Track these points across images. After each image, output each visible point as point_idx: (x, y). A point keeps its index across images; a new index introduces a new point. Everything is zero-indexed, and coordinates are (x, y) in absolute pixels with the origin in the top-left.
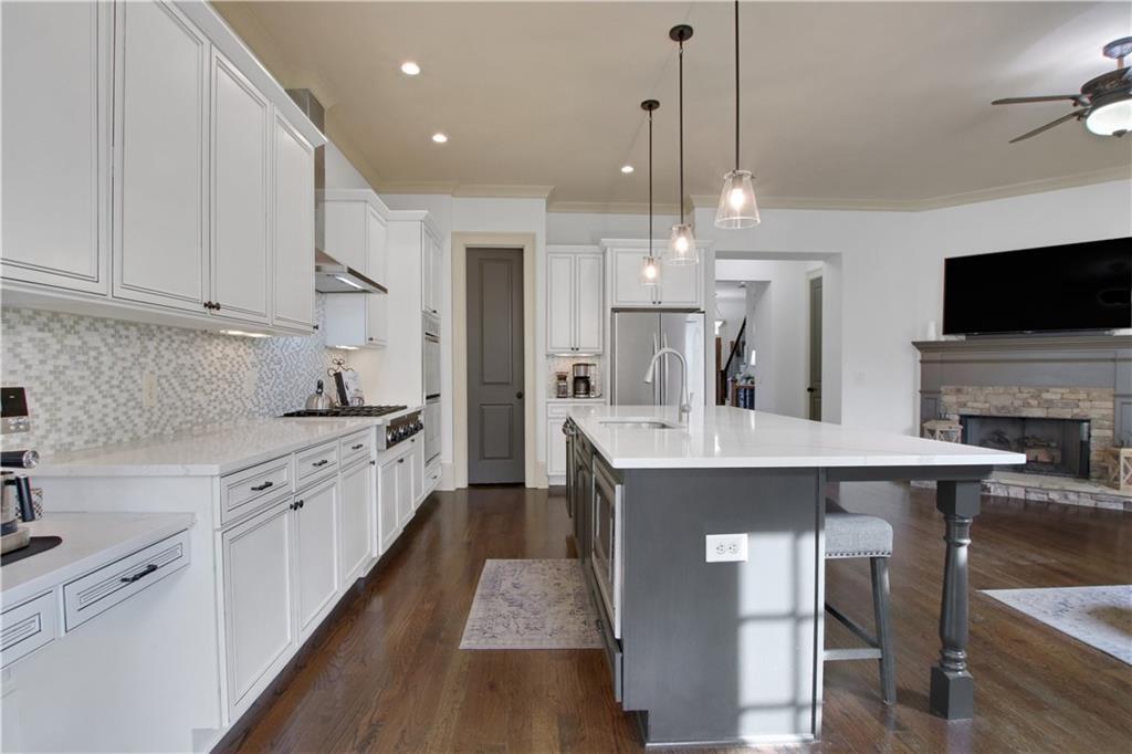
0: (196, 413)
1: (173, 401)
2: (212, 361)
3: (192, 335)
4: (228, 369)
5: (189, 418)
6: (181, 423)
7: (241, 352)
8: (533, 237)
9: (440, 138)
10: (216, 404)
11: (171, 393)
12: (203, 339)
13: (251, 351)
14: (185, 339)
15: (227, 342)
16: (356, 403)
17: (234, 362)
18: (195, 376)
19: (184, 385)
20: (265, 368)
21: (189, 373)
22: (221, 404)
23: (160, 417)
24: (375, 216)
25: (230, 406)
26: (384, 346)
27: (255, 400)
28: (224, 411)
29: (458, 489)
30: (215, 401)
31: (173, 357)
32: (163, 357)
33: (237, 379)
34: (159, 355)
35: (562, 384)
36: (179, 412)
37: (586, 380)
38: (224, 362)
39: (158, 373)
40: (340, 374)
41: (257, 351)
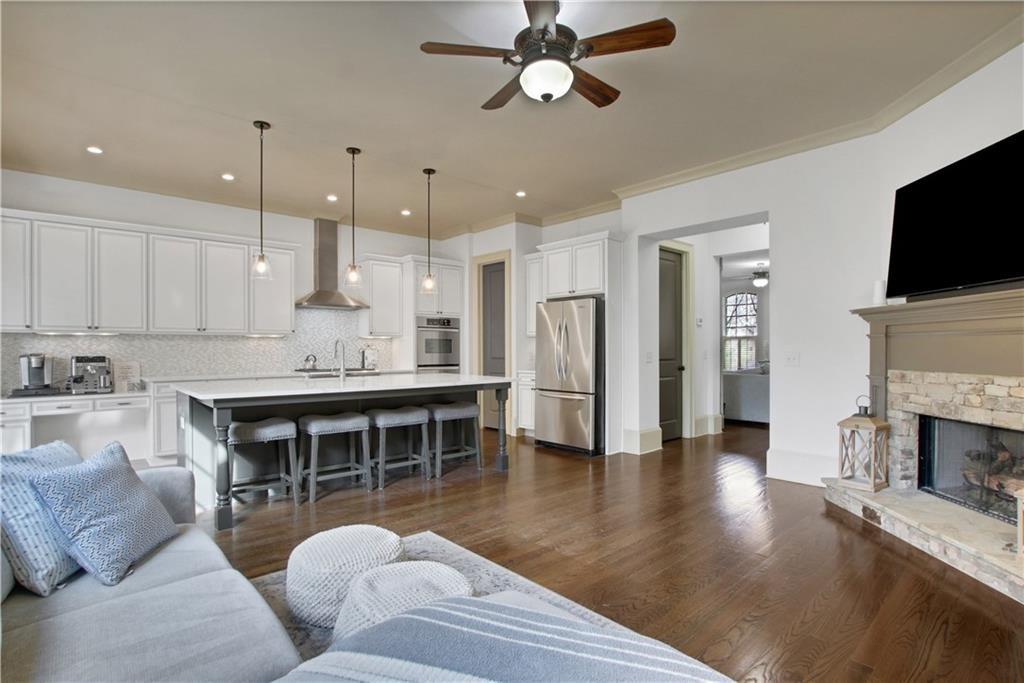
2: (250, 347)
3: (235, 338)
4: (261, 350)
7: (272, 343)
8: (510, 252)
9: (406, 213)
11: (222, 359)
12: (242, 339)
13: (281, 342)
14: (232, 339)
17: (267, 348)
18: (237, 353)
19: (230, 356)
20: (293, 349)
21: (233, 352)
24: (378, 265)
26: (402, 336)
38: (258, 347)
39: (215, 352)
40: (364, 351)
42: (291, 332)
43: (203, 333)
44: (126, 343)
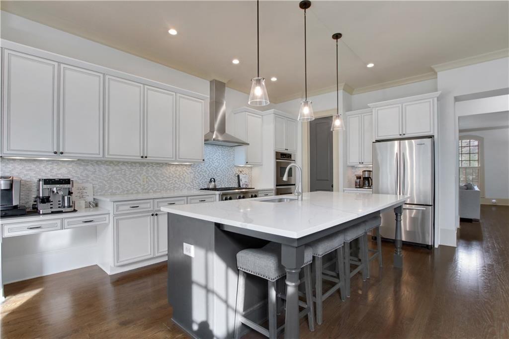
0: (163, 187)
1: (153, 183)
2: (170, 172)
3: (161, 165)
4: (178, 174)
5: (160, 188)
6: (156, 190)
7: (184, 169)
9: (274, 79)
11: (152, 181)
12: (166, 166)
13: (190, 168)
14: (159, 166)
17: (181, 172)
18: (162, 176)
19: (157, 179)
20: (197, 174)
21: (160, 175)
22: (174, 184)
23: (148, 188)
25: (178, 186)
26: (262, 165)
27: (191, 184)
30: (171, 183)
31: (153, 171)
33: (182, 177)
34: (148, 170)
35: (358, 181)
36: (156, 186)
38: (176, 172)
39: (147, 175)
40: (239, 175)
41: (193, 168)
42: (202, 161)
43: (144, 160)
44: (82, 168)
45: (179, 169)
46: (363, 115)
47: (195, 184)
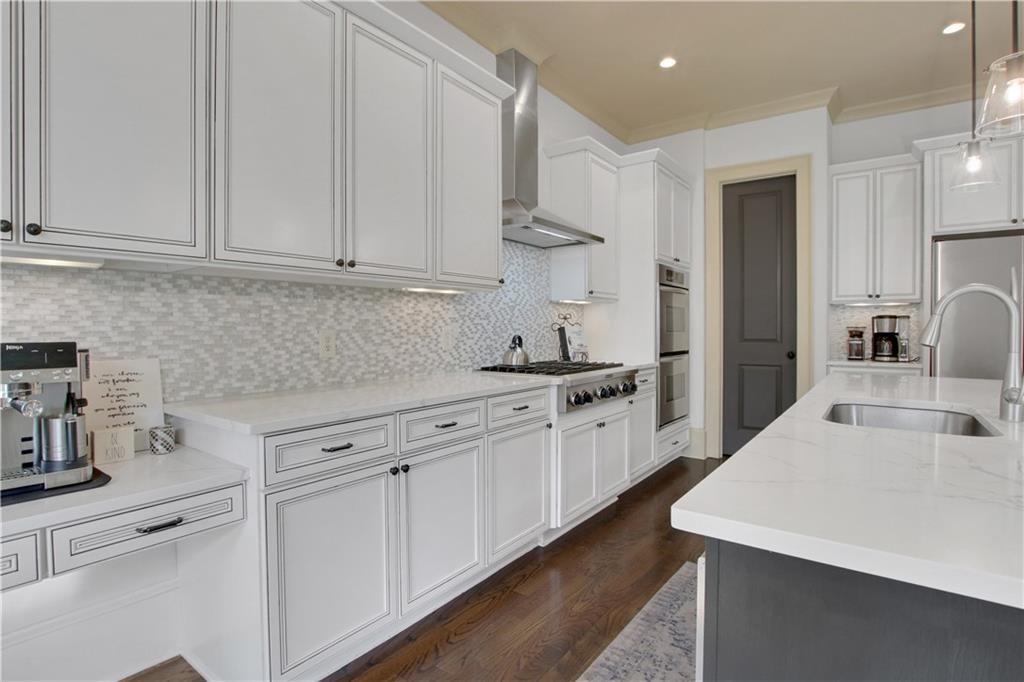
0: (382, 365)
1: (355, 353)
2: (402, 317)
3: (378, 294)
4: (420, 324)
5: (373, 369)
6: (363, 374)
7: (438, 307)
8: (809, 157)
9: (668, 63)
10: (405, 356)
11: (352, 345)
12: (391, 297)
13: (451, 307)
14: (370, 297)
15: (420, 299)
16: (578, 359)
17: (429, 318)
18: (381, 331)
19: (367, 339)
20: (468, 323)
21: (373, 328)
22: (411, 356)
23: (339, 368)
24: (597, 163)
25: (423, 359)
26: (617, 300)
27: (455, 353)
28: (414, 364)
29: (709, 458)
30: (404, 353)
31: (355, 314)
32: (343, 313)
33: (432, 334)
34: (339, 311)
35: (856, 341)
36: (362, 363)
37: (892, 337)
38: (416, 317)
39: (338, 328)
40: (563, 328)
41: (458, 307)
42: (497, 283)
45: (424, 307)
46: (879, 173)
47: (463, 353)
